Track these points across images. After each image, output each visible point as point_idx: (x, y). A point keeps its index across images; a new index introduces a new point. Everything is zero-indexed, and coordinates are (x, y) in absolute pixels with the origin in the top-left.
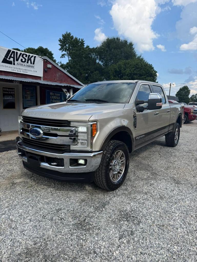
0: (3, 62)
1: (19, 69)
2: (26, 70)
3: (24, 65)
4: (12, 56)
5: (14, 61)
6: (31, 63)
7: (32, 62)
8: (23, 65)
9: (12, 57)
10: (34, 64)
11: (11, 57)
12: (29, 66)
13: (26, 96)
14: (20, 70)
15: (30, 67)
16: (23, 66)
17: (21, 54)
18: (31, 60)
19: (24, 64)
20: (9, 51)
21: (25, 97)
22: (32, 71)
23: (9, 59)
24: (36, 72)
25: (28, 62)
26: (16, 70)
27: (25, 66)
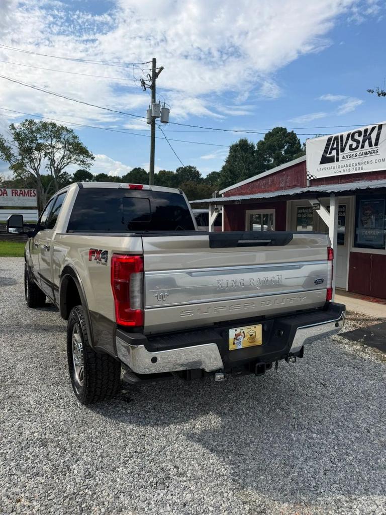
0: (322, 163)
1: (347, 166)
2: (359, 164)
3: (356, 156)
4: (335, 146)
5: (338, 154)
6: (370, 145)
7: (373, 142)
8: (354, 155)
9: (334, 149)
10: (376, 144)
11: (332, 149)
12: (366, 153)
13: (363, 218)
14: (348, 168)
15: (369, 155)
16: (354, 157)
17: (349, 135)
18: (370, 139)
19: (354, 152)
20: (329, 140)
21: (362, 221)
22: (374, 161)
23: (330, 153)
24: (383, 160)
25: (363, 147)
26: (342, 170)
27: (358, 156)
